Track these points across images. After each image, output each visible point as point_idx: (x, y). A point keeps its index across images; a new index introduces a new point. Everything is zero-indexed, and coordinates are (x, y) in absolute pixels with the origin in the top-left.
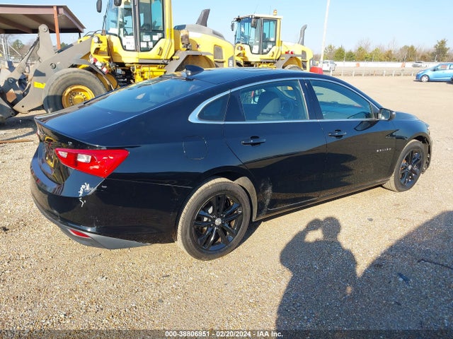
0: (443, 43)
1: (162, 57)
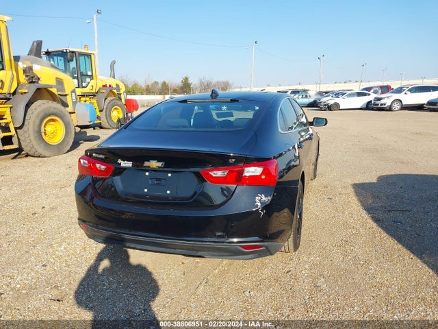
0: (186, 79)
1: (4, 91)
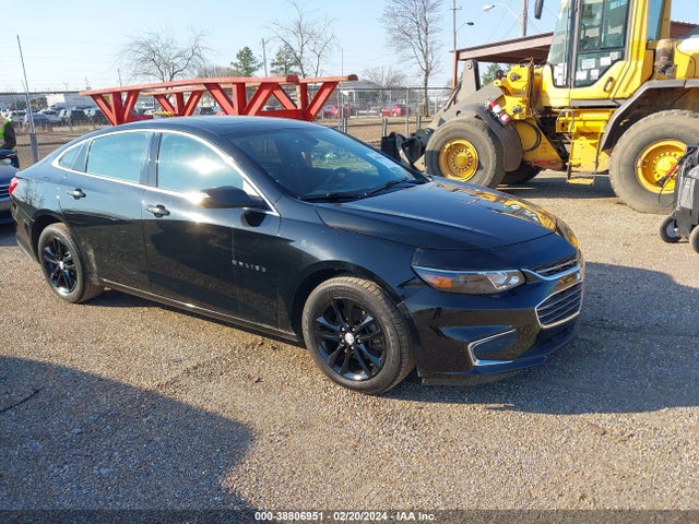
1: (612, 96)
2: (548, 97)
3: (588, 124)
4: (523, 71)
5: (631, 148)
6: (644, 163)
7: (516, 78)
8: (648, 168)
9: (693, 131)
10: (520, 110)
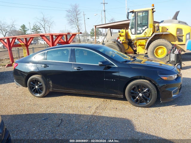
1: (146, 36)
2: (130, 37)
3: (141, 43)
4: (124, 31)
5: (153, 48)
6: (155, 51)
7: (123, 32)
8: (157, 52)
9: (166, 44)
10: (124, 40)
